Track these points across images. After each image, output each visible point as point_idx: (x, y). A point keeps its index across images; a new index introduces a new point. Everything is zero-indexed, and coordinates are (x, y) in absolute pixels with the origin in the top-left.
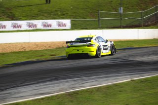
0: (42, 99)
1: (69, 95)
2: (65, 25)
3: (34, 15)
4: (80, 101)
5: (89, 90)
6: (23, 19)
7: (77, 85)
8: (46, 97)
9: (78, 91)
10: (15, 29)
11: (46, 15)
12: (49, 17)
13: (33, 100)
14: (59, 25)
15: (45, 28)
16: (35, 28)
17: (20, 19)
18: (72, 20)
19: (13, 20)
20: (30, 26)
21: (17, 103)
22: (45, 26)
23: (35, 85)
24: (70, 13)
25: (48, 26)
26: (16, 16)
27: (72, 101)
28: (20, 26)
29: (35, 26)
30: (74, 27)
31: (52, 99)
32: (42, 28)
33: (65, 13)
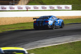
0: (56, 46)
1: (70, 44)
2: (68, 8)
3: (53, 2)
4: (76, 47)
5: (80, 42)
6: (47, 4)
7: (74, 39)
8: (58, 45)
9: (75, 42)
10: (43, 9)
11: (59, 2)
12: (61, 3)
13: (51, 46)
14: (66, 8)
15: (59, 9)
16: (53, 9)
17: (46, 4)
18: (72, 5)
19: (42, 5)
20: (51, 8)
21: (43, 47)
22: (58, 8)
23: (53, 39)
24: (71, 2)
25: (60, 8)
26: (44, 2)
27: (72, 47)
28: (46, 8)
29: (54, 8)
30: (73, 9)
31: (61, 46)
32: (57, 9)
33: (69, 1)
